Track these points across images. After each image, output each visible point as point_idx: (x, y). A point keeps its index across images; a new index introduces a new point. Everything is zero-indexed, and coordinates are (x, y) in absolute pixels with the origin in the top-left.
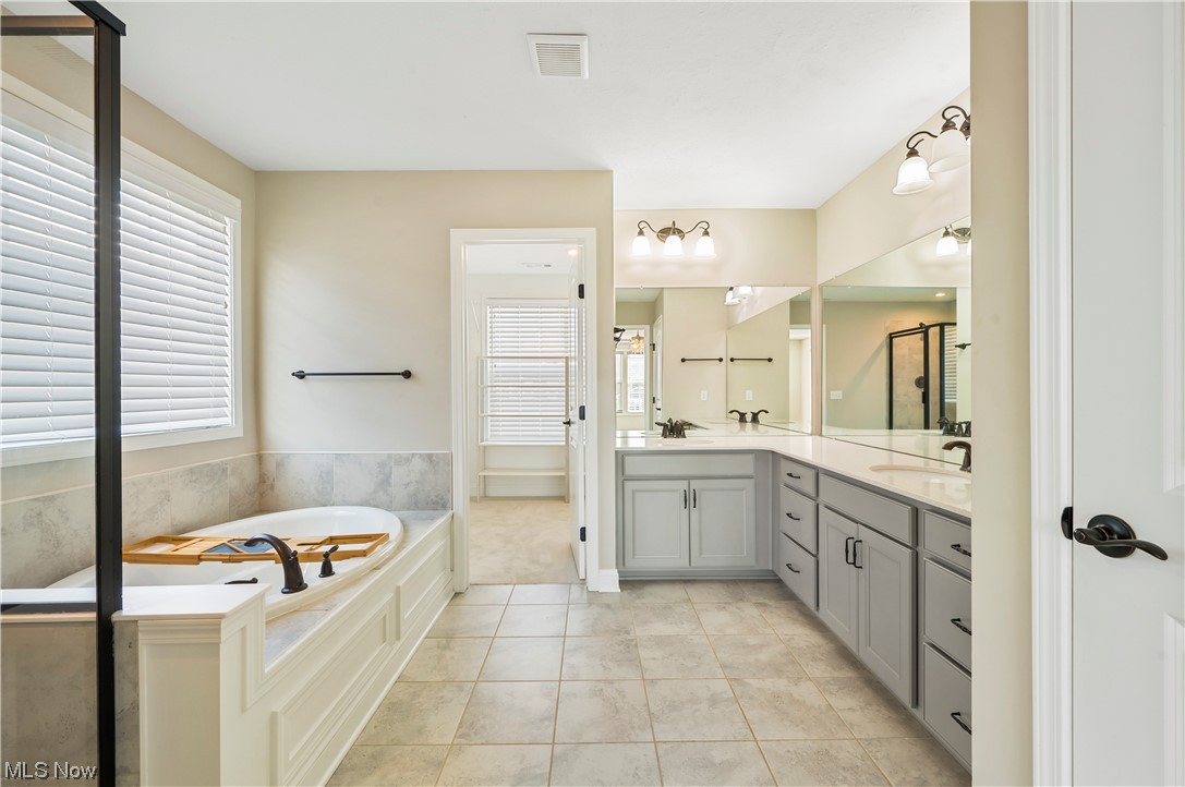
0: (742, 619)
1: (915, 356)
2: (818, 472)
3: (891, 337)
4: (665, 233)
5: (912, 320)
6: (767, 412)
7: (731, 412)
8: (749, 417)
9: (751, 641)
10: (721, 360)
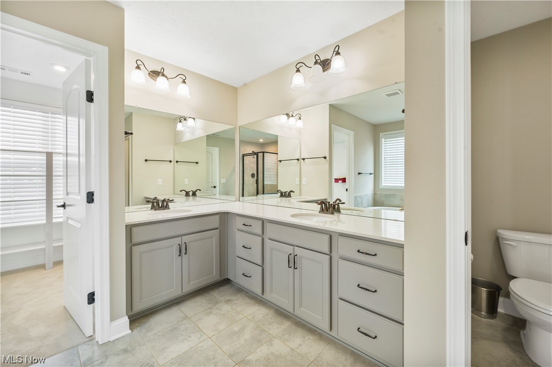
0: (224, 315)
1: (251, 165)
2: (263, 221)
3: (243, 156)
4: (155, 74)
5: (249, 149)
6: (200, 190)
7: (181, 191)
8: (191, 194)
9: (236, 328)
10: (170, 161)
